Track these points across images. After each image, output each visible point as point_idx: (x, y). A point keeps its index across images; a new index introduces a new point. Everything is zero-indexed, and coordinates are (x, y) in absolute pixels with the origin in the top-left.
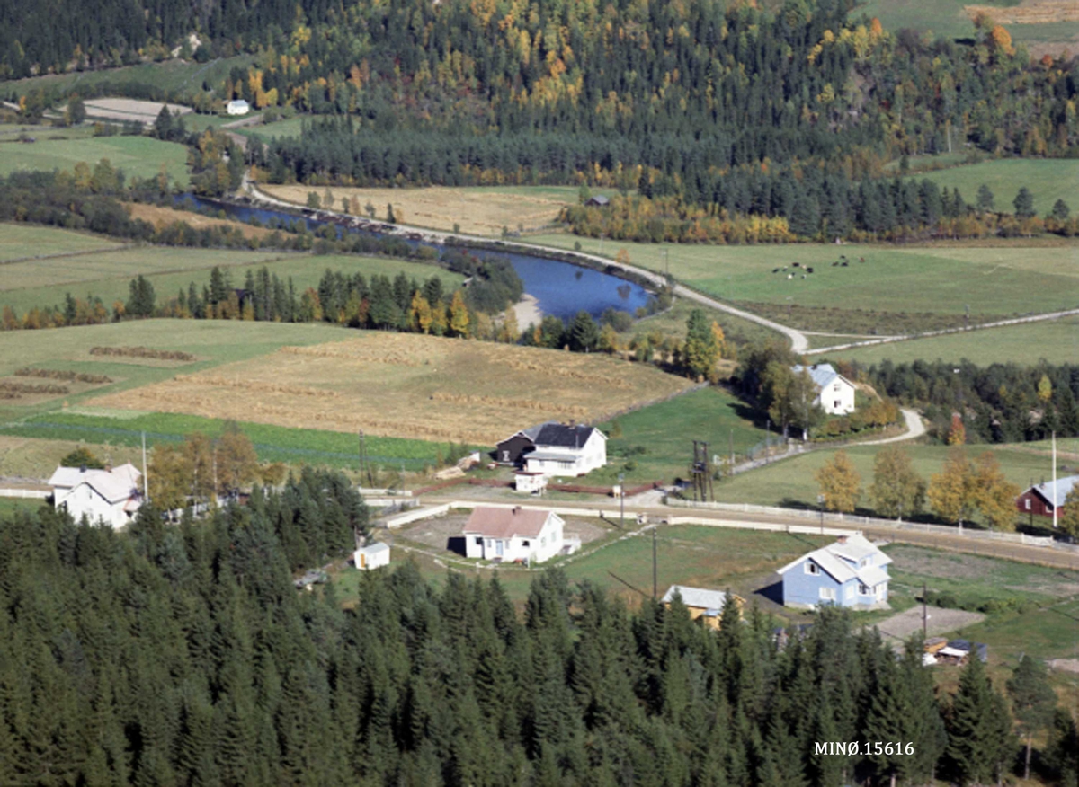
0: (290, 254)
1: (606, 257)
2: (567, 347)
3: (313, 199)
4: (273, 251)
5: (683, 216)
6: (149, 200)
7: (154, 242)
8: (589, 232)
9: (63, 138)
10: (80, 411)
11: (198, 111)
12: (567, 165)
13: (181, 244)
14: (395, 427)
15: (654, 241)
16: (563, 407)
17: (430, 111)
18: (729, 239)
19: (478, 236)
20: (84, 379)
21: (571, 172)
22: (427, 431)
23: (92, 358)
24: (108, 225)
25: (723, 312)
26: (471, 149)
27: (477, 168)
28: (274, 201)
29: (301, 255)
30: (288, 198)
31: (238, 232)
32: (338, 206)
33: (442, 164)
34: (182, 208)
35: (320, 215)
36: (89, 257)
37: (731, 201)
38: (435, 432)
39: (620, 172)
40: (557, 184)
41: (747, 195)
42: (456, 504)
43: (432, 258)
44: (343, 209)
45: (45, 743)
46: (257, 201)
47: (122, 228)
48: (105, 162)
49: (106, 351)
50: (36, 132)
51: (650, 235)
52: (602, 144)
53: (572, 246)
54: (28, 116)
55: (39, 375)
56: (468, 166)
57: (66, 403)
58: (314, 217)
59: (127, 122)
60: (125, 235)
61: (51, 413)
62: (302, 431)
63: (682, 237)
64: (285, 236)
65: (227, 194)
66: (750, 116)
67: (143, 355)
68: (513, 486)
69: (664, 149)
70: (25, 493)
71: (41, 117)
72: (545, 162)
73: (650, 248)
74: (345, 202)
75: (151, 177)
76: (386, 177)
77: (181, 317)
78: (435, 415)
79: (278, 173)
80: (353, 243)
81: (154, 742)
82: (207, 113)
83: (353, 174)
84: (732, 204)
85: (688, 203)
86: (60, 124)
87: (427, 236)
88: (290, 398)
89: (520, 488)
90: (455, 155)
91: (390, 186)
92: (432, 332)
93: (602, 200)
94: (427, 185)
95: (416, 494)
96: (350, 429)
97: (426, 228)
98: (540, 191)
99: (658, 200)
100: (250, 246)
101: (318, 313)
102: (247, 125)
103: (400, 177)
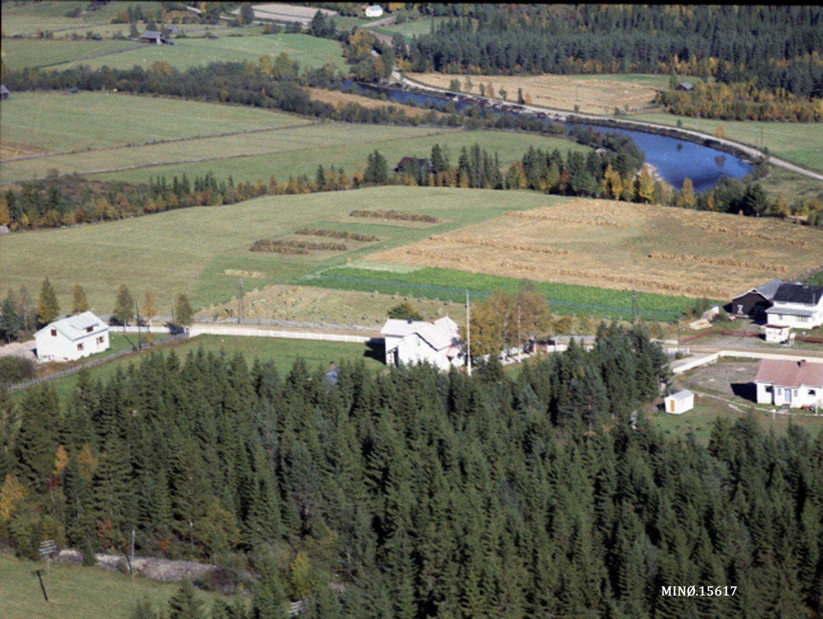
0: (447, 130)
1: (702, 132)
2: (741, 212)
3: (455, 85)
4: (432, 126)
5: (756, 99)
6: (322, 85)
7: (335, 119)
8: (683, 112)
9: (240, 35)
10: (362, 265)
11: (342, 14)
12: (652, 58)
13: (357, 121)
14: (630, 281)
15: (738, 119)
16: (767, 265)
17: (528, 14)
18: (800, 117)
19: (592, 115)
20: (357, 238)
21: (656, 64)
22: (658, 286)
23: (353, 220)
24: (294, 105)
25: (814, 179)
26: (575, 44)
27: (580, 60)
28: (421, 87)
29: (455, 130)
30: (432, 83)
31: (402, 111)
32: (476, 90)
33: (552, 57)
34: (350, 92)
35: (461, 98)
36: (287, 131)
37: (797, 86)
38: (666, 287)
39: (694, 63)
40: (644, 73)
41: (810, 82)
42: (723, 353)
43: (561, 133)
44: (480, 93)
45: (548, 596)
46: (408, 86)
47: (308, 108)
48: (284, 55)
49: (364, 214)
50: (216, 30)
51: (735, 114)
52: (678, 40)
53: (675, 123)
54: (208, 18)
55: (316, 234)
56: (572, 58)
57: (350, 259)
58: (456, 99)
59: (288, 23)
60: (310, 113)
61: (340, 267)
62: (554, 285)
63: (761, 116)
64: (440, 115)
65: (382, 81)
66: (791, 18)
67: (397, 217)
68: (763, 337)
69: (731, 44)
70: (347, 338)
71: (218, 18)
72: (634, 55)
73: (737, 124)
74: (481, 86)
75: (320, 67)
76: (508, 67)
77: (408, 184)
78: (659, 272)
79: (421, 63)
80: (495, 120)
81: (631, 593)
82: (349, 15)
83: (480, 65)
84: (799, 90)
85: (760, 89)
86: (234, 24)
87: (551, 115)
88: (532, 256)
89: (769, 339)
90: (562, 49)
91: (511, 74)
92: (622, 199)
93: (688, 86)
94: (539, 74)
95: (682, 343)
96: (594, 284)
97: (548, 108)
98: (632, 78)
99: (735, 85)
100: (413, 123)
101: (523, 182)
102: (383, 25)
103: (518, 67)
